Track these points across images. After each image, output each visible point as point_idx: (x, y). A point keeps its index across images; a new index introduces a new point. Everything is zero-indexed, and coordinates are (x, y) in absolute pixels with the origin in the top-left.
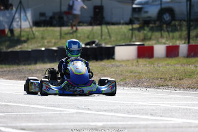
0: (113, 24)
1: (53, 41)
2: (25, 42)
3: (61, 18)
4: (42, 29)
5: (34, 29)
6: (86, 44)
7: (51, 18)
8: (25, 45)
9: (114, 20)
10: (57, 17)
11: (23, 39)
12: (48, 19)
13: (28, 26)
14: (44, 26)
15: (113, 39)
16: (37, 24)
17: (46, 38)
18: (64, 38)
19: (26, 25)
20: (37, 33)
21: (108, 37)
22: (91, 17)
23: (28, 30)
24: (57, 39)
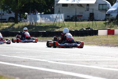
0: (98, 21)
1: (73, 27)
2: (61, 28)
3: (76, 18)
4: (68, 22)
5: (65, 22)
6: (86, 29)
7: (72, 18)
8: (61, 29)
9: (98, 19)
10: (74, 17)
11: (60, 27)
12: (71, 18)
14: (69, 21)
15: (97, 27)
16: (66, 20)
17: (70, 26)
18: (77, 26)
19: (61, 20)
20: (66, 24)
21: (96, 26)
22: (89, 18)
23: (62, 23)
24: (74, 27)
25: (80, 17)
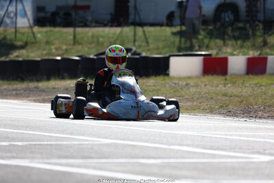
1: (64, 47)
2: (22, 47)
3: (67, 15)
4: (45, 29)
5: (36, 29)
7: (54, 14)
8: (23, 52)
10: (62, 13)
11: (19, 43)
12: (49, 15)
13: (28, 25)
15: (151, 46)
17: (53, 44)
18: (80, 44)
19: (23, 23)
20: (39, 36)
21: (144, 44)
22: (111, 14)
23: (26, 30)
24: (70, 45)
25: (81, 13)
